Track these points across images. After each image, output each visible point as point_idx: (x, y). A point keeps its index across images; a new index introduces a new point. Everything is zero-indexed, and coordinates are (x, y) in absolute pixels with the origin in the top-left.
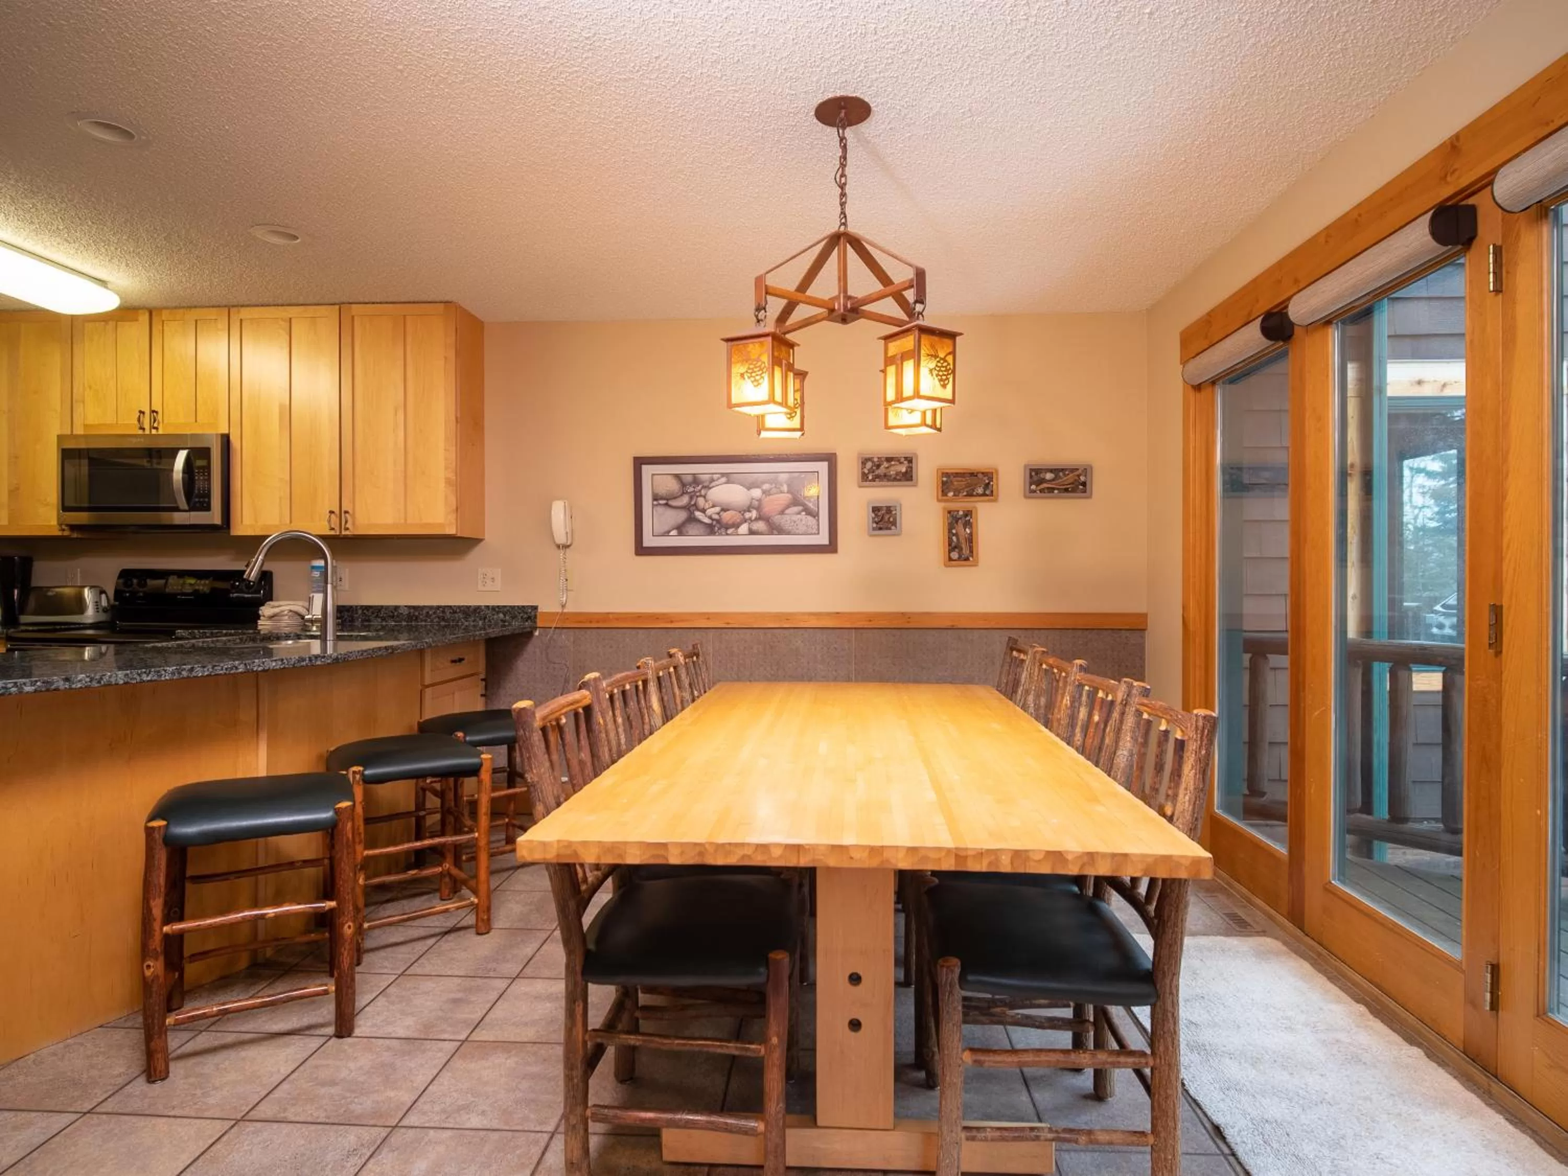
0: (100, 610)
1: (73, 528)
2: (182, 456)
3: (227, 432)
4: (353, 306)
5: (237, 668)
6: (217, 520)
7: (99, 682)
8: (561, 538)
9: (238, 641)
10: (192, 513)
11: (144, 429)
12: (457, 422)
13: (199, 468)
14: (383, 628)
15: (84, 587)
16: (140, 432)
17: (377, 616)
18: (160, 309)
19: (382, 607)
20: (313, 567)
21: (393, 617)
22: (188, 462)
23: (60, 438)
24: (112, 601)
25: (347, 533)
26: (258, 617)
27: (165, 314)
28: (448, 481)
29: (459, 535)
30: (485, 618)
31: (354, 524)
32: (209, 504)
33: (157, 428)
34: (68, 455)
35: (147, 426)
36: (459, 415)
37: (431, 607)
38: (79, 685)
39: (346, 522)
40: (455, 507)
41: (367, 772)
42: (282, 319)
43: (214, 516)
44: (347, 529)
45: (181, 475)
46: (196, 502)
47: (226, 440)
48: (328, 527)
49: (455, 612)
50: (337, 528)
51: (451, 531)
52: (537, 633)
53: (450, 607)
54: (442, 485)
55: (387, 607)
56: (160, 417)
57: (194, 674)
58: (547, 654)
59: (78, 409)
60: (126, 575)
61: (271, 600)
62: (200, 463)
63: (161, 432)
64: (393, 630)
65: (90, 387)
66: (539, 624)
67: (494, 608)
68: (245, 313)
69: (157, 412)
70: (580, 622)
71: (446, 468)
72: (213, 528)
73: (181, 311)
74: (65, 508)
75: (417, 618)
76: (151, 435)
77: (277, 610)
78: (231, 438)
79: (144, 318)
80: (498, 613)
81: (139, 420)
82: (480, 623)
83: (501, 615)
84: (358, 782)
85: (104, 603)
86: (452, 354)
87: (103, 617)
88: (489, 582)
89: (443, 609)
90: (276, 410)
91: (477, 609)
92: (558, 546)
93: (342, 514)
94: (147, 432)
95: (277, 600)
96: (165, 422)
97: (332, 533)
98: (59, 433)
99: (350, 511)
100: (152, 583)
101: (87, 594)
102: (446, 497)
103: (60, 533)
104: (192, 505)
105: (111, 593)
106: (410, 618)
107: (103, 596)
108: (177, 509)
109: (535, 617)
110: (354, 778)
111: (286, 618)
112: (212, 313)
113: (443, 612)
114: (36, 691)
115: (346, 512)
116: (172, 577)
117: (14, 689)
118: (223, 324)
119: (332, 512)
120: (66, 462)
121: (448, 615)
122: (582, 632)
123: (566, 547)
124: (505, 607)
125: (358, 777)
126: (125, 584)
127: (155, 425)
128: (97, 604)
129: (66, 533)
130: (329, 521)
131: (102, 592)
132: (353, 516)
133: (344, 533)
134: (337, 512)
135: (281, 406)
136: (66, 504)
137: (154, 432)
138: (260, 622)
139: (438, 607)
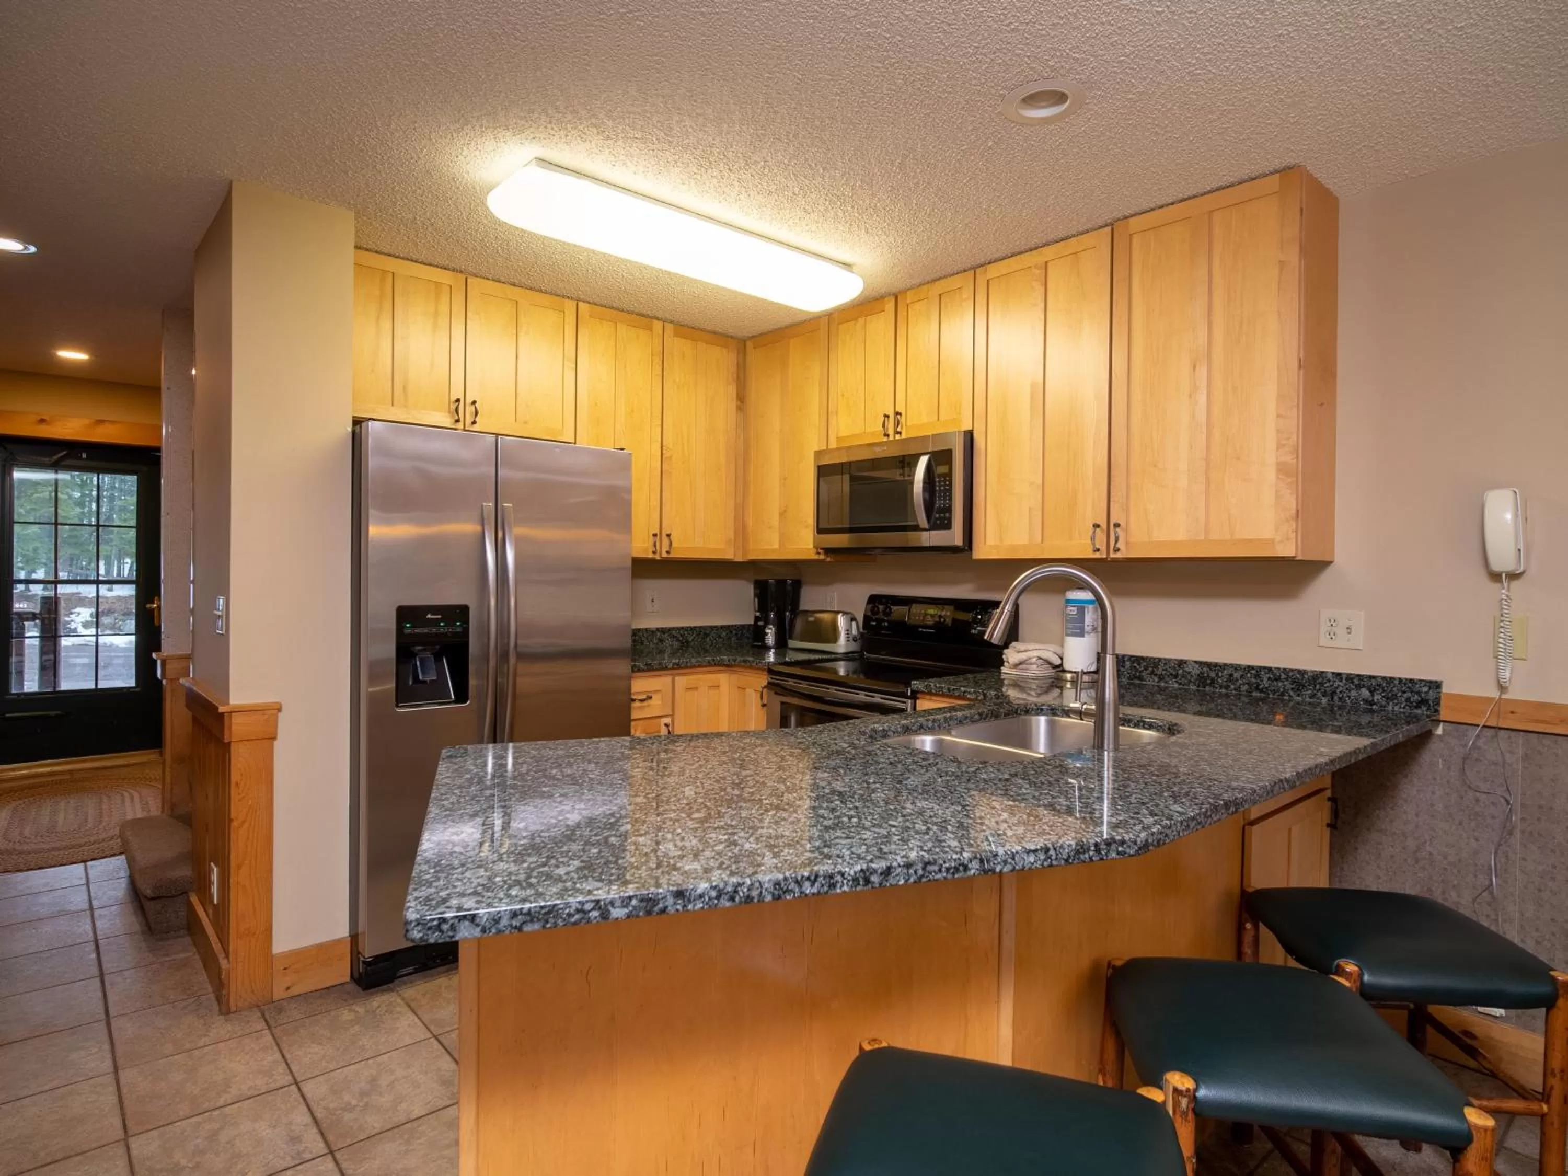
0: (851, 639)
1: (828, 551)
2: (923, 461)
3: (970, 428)
4: (1131, 220)
5: (966, 868)
6: (958, 541)
7: (732, 899)
8: (1503, 559)
9: (977, 717)
10: (933, 532)
11: (888, 436)
12: (1300, 367)
13: (940, 476)
14: (1161, 690)
15: (838, 612)
16: (885, 439)
17: (1152, 673)
18: (905, 291)
19: (1160, 660)
20: (1068, 601)
21: (1176, 676)
22: (929, 469)
23: (818, 454)
24: (861, 630)
25: (1118, 555)
26: (1002, 663)
27: (910, 296)
28: (1282, 469)
29: (1299, 558)
30: (1333, 693)
31: (1127, 543)
32: (950, 520)
33: (900, 433)
34: (823, 471)
35: (891, 432)
36: (1302, 356)
37: (1236, 668)
38: (699, 905)
39: (1116, 541)
40: (1294, 511)
41: (1202, 1093)
42: (1036, 267)
43: (955, 536)
44: (1117, 550)
45: (921, 485)
46: (937, 519)
47: (969, 437)
48: (1090, 549)
49: (1278, 679)
50: (1103, 549)
51: (1287, 550)
52: (1439, 731)
53: (1270, 669)
54: (1271, 475)
55: (1168, 661)
56: (903, 420)
57: (892, 881)
58: (1463, 770)
59: (833, 421)
60: (874, 600)
61: (1017, 640)
62: (942, 469)
63: (904, 436)
64: (1176, 697)
65: (843, 395)
66: (1444, 714)
67: (1350, 678)
68: (993, 271)
69: (900, 414)
70: (1542, 722)
71: (1280, 446)
72: (954, 550)
73: (925, 287)
74: (820, 531)
75: (1213, 681)
76: (895, 441)
77: (1023, 656)
78: (975, 435)
79: (890, 305)
80: (1358, 687)
81: (884, 426)
82: (1324, 701)
83: (1365, 693)
84: (1184, 1114)
85: (854, 632)
86: (1293, 257)
87: (853, 647)
88: (1341, 631)
89: (1258, 671)
90: (1028, 390)
91: (1317, 678)
92: (1495, 577)
93: (1110, 527)
94: (891, 438)
95: (1024, 641)
96: (909, 424)
97: (1097, 555)
98: (817, 449)
99: (1123, 524)
100: (898, 611)
101: (841, 621)
102: (1278, 496)
103: (816, 557)
104: (932, 520)
105: (860, 619)
106: (1202, 680)
107: (854, 623)
108: (916, 528)
109: (1437, 702)
110: (1176, 1104)
111: (1034, 667)
112: (956, 282)
113: (1257, 676)
114: (629, 916)
115: (1117, 525)
116: (914, 606)
117: (595, 914)
118: (967, 293)
119: (1096, 526)
120: (821, 479)
121: (1265, 683)
122: (1547, 741)
123: (1514, 576)
124: (1371, 677)
125: (1184, 1102)
126: (872, 611)
127: (899, 429)
128: (848, 631)
129: (822, 557)
130: (1093, 539)
131: (853, 619)
132: (1126, 531)
133: (1112, 555)
134: (1104, 526)
135: (1033, 385)
136: (820, 527)
137: (898, 437)
138: (1004, 670)
139: (1250, 668)
